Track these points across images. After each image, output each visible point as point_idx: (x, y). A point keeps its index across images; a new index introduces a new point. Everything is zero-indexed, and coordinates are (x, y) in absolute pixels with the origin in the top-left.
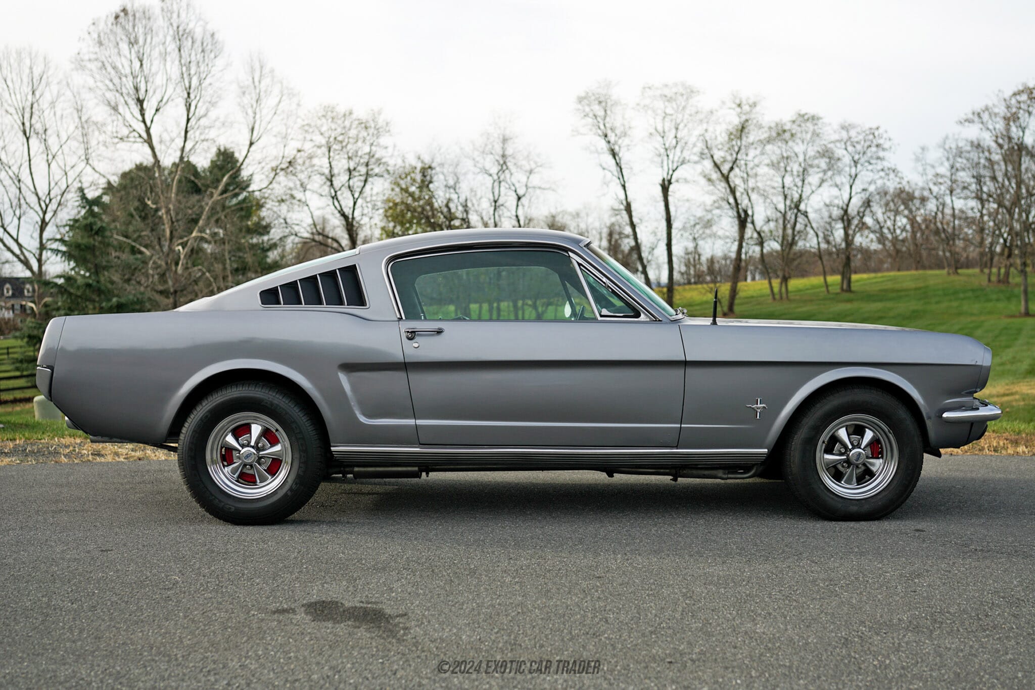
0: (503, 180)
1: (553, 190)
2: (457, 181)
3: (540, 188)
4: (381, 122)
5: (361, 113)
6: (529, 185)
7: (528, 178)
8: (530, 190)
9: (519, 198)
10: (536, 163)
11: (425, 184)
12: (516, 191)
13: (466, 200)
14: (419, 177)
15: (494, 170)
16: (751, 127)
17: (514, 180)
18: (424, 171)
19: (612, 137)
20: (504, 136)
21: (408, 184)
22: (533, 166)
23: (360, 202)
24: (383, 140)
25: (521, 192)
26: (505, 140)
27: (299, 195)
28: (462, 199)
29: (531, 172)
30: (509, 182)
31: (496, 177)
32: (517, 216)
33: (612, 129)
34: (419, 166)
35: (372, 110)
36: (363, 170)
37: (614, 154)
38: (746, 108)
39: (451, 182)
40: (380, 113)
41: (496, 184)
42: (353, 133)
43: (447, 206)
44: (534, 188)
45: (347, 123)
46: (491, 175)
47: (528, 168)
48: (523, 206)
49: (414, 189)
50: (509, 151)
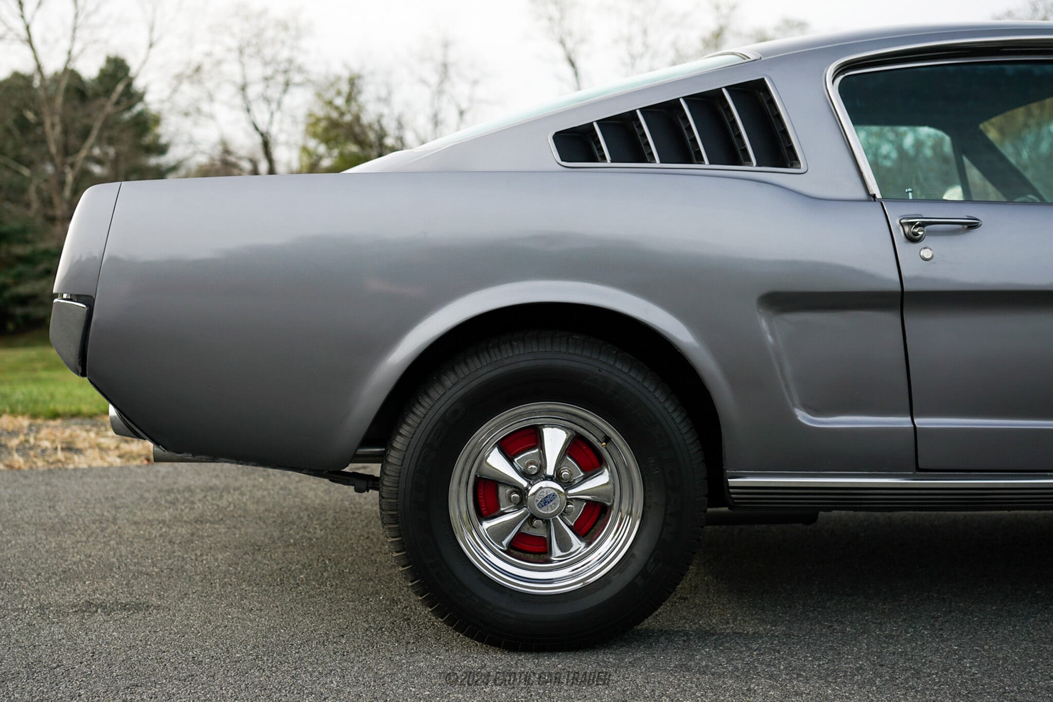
2: (390, 93)
6: (474, 98)
7: (472, 89)
8: (474, 104)
9: (461, 113)
11: (353, 96)
12: (457, 105)
13: (400, 115)
14: (345, 88)
15: (434, 79)
16: (727, 35)
17: (456, 93)
18: (352, 82)
19: (570, 44)
20: (445, 40)
21: (333, 96)
23: (277, 116)
25: (464, 105)
26: (446, 45)
27: (205, 107)
28: (396, 114)
29: (475, 83)
30: (451, 95)
31: (434, 89)
33: (570, 34)
34: (346, 74)
36: (281, 78)
37: (572, 64)
38: (724, 11)
39: (383, 93)
41: (435, 97)
42: (269, 34)
43: (379, 122)
46: (430, 86)
49: (340, 102)
50: (452, 57)
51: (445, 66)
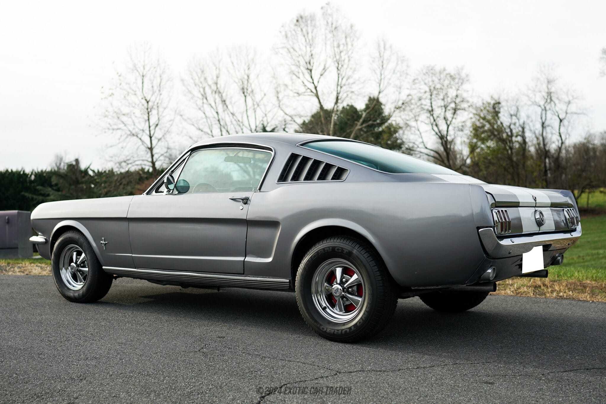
0: (550, 109)
1: (584, 114)
2: (518, 111)
3: (576, 113)
4: (463, 75)
5: (451, 70)
6: (568, 112)
7: (568, 106)
8: (568, 115)
9: (561, 121)
10: (573, 96)
11: (496, 114)
12: (558, 116)
13: (524, 123)
14: (491, 110)
15: (542, 102)
17: (557, 109)
18: (495, 106)
20: (548, 79)
21: (486, 115)
22: (571, 98)
24: (465, 86)
25: (562, 117)
26: (549, 82)
27: (413, 123)
28: (521, 122)
29: (569, 103)
30: (554, 110)
31: (543, 107)
32: (560, 133)
34: (492, 102)
35: (457, 67)
39: (514, 111)
40: (462, 69)
41: (544, 112)
42: (446, 83)
43: (509, 127)
44: (572, 113)
45: (442, 76)
46: (540, 106)
47: (567, 100)
48: (564, 126)
49: (489, 117)
50: (553, 90)
51: (549, 94)
